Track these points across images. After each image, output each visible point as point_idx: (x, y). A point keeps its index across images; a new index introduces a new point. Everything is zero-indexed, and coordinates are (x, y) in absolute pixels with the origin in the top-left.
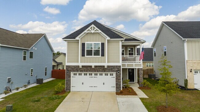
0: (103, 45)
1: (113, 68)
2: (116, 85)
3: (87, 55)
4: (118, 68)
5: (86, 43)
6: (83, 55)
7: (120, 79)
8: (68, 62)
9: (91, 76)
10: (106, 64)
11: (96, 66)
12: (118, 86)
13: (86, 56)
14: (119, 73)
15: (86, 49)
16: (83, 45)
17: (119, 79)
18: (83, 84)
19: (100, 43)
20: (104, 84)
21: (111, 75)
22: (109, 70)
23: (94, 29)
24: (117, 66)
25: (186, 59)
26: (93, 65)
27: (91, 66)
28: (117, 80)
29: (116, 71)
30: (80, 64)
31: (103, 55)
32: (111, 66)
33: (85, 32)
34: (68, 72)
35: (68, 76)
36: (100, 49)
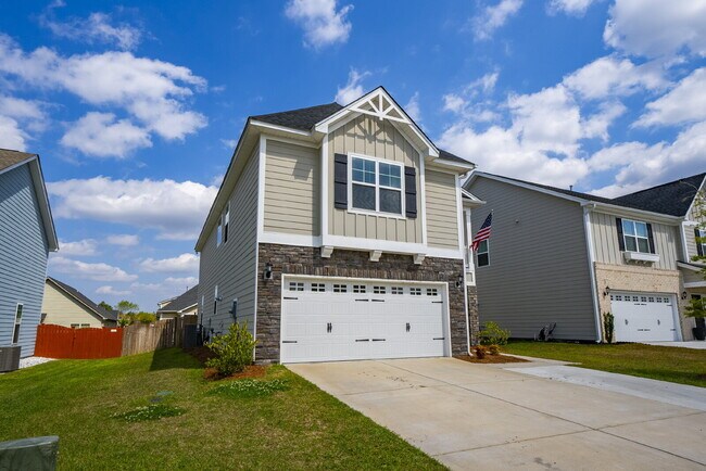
0: (410, 174)
1: (439, 265)
2: (452, 329)
3: (355, 206)
4: (455, 269)
5: (351, 156)
6: (340, 204)
7: (464, 310)
8: (267, 227)
9: (360, 296)
10: (422, 249)
12: (457, 334)
13: (350, 208)
14: (458, 285)
15: (350, 181)
16: (340, 161)
17: (459, 309)
18: (330, 328)
19: (402, 166)
20: (408, 327)
21: (432, 292)
22: (430, 271)
23: (372, 110)
24: (451, 261)
27: (366, 254)
28: (455, 312)
29: (450, 279)
30: (329, 242)
31: (412, 213)
32: (432, 259)
33: (354, 108)
34: (268, 275)
35: (271, 292)
36: (403, 189)
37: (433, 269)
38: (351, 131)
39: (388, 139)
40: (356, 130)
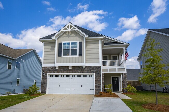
0: (81, 44)
1: (92, 68)
2: (95, 87)
3: (63, 55)
4: (97, 69)
5: (63, 42)
6: (60, 55)
7: (100, 81)
8: (44, 63)
9: (68, 78)
10: (84, 64)
11: (73, 67)
12: (97, 88)
14: (98, 73)
15: (62, 49)
16: (60, 44)
17: (98, 81)
18: (59, 86)
19: (78, 42)
20: (82, 86)
21: (90, 76)
22: (88, 70)
23: (71, 28)
24: (96, 66)
26: (70, 65)
27: (68, 67)
29: (96, 72)
30: (57, 65)
31: (81, 54)
32: (89, 66)
33: (62, 30)
34: (44, 74)
36: (78, 49)
37: (90, 69)
38: (63, 36)
39: (74, 35)
40: (65, 35)
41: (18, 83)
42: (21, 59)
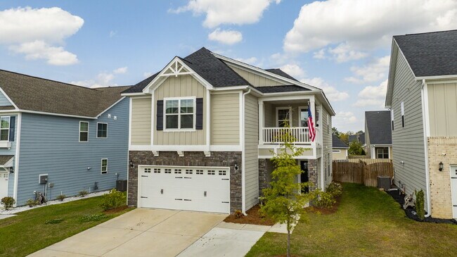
0: (200, 102)
1: (223, 157)
2: (231, 197)
3: (167, 127)
4: (235, 158)
5: (165, 100)
6: (159, 127)
7: (240, 185)
8: (132, 143)
9: (178, 175)
10: (206, 148)
11: (186, 153)
12: (235, 201)
13: (165, 130)
14: (236, 168)
15: (165, 114)
16: (160, 104)
17: (237, 185)
18: (162, 191)
19: (194, 98)
20: (205, 194)
21: (222, 173)
22: (217, 161)
23: (178, 69)
24: (232, 153)
25: (427, 133)
26: (180, 149)
27: (175, 153)
28: (234, 186)
29: (232, 165)
30: (155, 148)
31: (200, 126)
32: (219, 153)
33: (162, 75)
34: (132, 166)
35: (134, 174)
36: (194, 113)
37: (219, 159)
41: (104, 169)
42: (109, 115)
